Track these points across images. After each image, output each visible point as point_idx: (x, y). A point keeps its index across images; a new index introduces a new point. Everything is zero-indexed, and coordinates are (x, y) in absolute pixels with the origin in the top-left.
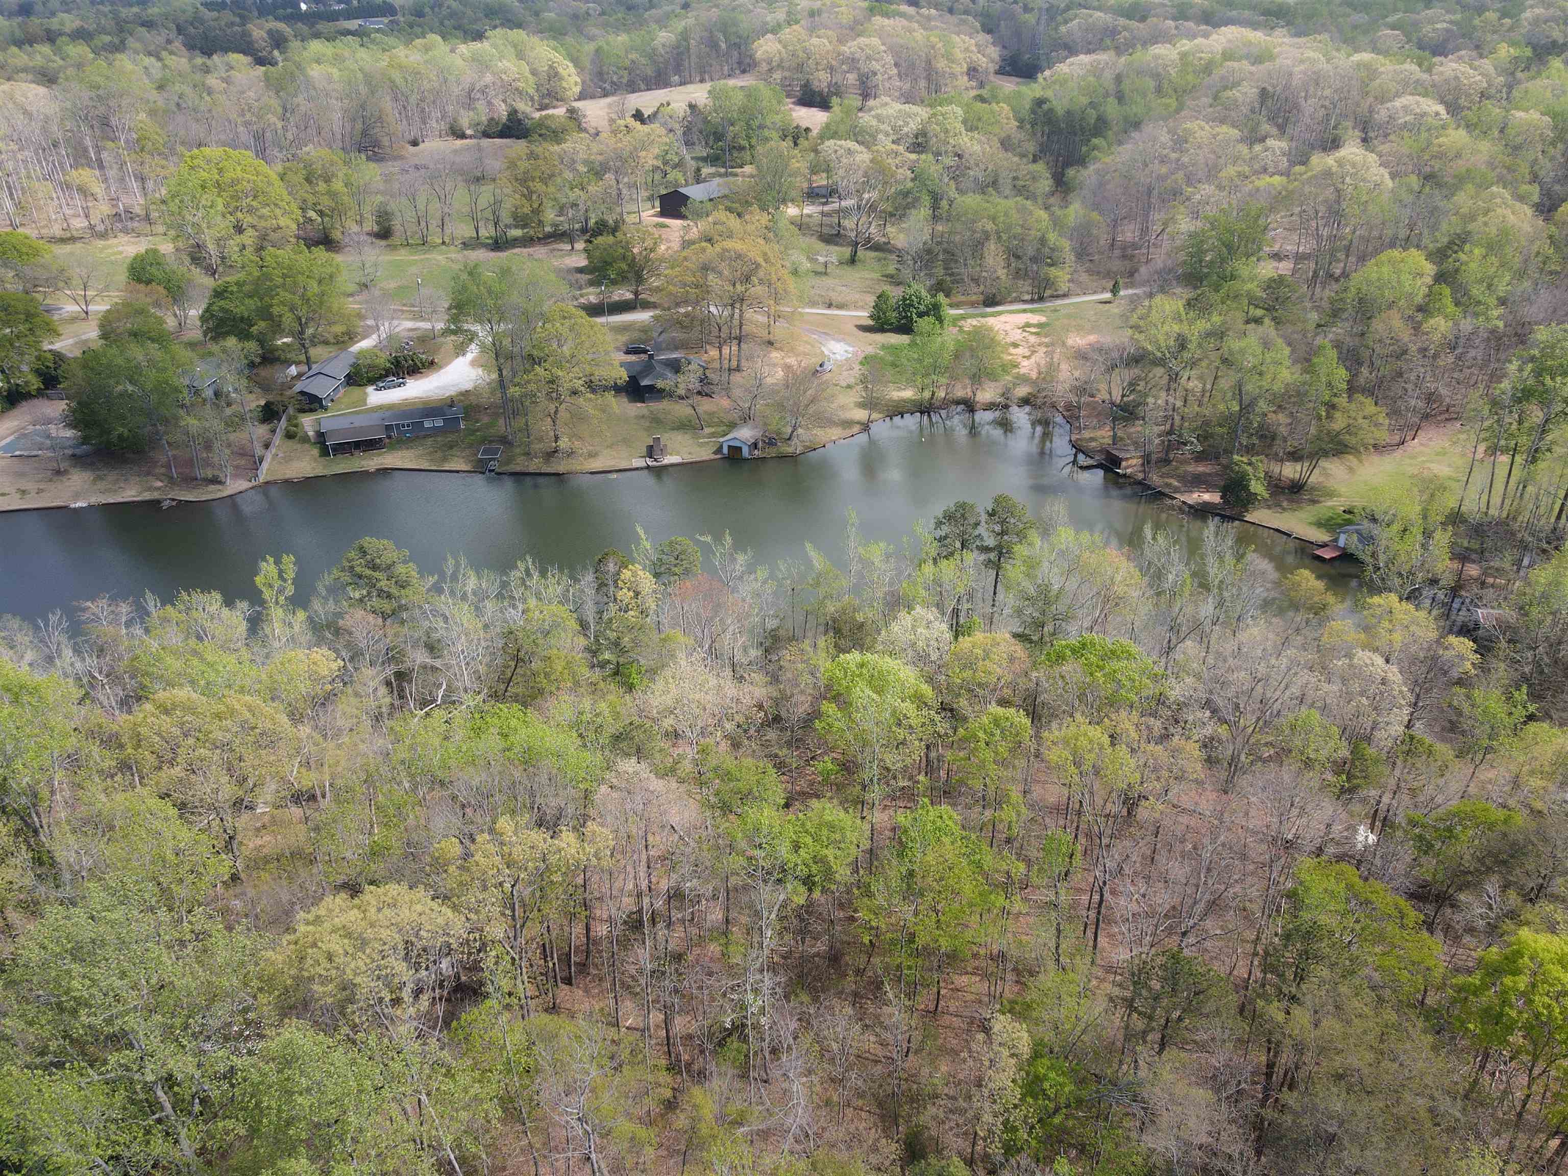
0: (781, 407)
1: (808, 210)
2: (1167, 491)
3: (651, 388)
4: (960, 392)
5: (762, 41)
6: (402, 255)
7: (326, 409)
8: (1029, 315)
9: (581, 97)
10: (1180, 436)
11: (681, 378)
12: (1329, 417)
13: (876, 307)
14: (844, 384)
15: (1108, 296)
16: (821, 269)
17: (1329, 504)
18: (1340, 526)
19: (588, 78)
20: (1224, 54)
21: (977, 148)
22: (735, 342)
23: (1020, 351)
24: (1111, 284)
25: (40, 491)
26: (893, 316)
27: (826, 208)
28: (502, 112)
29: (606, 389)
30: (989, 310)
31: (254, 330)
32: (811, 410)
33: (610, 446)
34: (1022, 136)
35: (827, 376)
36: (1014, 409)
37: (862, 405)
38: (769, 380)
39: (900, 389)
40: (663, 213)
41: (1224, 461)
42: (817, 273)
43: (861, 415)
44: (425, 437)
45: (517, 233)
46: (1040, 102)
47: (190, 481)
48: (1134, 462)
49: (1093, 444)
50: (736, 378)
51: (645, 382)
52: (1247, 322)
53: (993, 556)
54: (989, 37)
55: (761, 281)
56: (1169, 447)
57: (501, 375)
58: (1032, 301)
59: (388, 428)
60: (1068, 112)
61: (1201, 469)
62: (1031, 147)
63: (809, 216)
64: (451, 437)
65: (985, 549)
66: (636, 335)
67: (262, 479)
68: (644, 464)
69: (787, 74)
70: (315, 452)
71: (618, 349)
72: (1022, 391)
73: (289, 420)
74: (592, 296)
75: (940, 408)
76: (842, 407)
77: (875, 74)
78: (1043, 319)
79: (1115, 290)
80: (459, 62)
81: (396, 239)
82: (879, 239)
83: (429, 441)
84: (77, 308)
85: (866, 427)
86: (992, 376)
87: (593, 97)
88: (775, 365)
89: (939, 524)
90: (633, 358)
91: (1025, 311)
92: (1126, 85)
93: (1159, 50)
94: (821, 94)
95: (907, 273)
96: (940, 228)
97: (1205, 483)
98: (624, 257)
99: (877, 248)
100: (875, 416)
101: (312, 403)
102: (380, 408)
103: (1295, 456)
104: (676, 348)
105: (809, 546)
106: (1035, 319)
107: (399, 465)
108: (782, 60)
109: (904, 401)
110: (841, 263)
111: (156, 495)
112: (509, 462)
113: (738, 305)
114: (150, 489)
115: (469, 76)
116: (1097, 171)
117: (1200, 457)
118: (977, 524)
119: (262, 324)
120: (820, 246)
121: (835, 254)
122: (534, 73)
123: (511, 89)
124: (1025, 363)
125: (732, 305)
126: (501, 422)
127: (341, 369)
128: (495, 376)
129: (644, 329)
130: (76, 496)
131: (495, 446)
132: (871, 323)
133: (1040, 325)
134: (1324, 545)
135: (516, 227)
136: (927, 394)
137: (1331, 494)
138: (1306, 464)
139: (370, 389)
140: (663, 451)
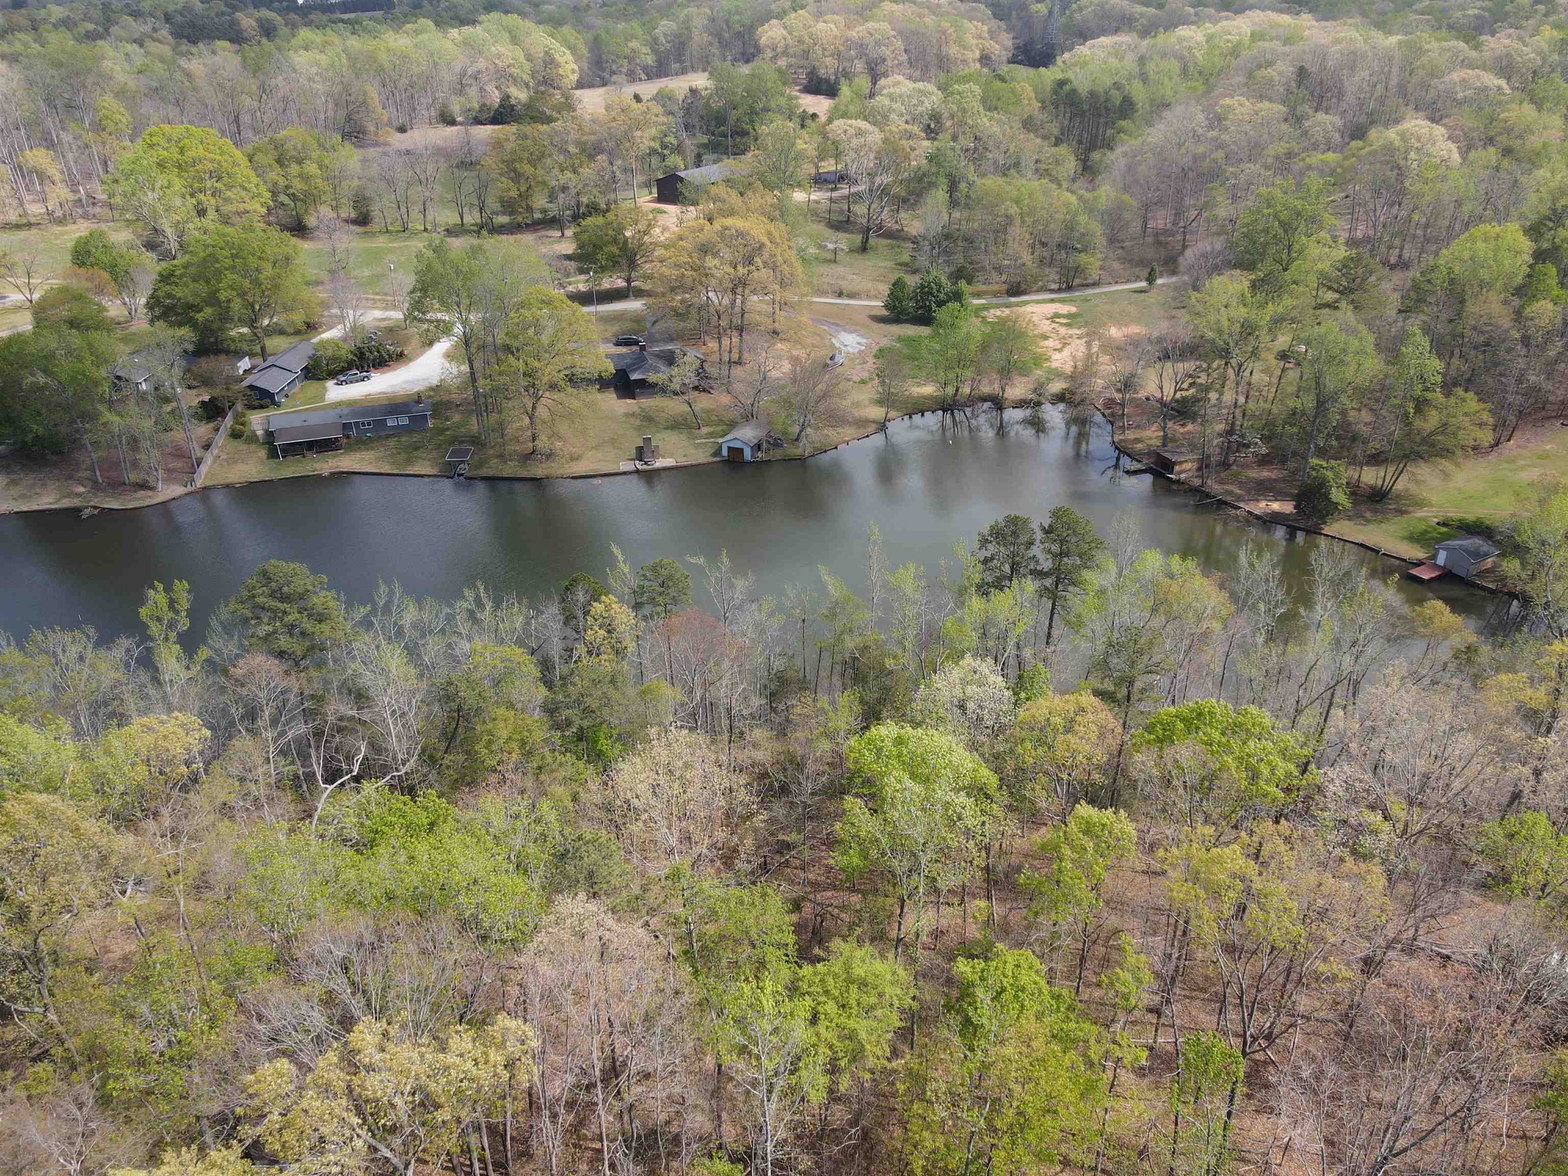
0: (787, 403)
1: (816, 195)
2: (1229, 499)
3: (642, 383)
4: (986, 388)
5: (766, 26)
6: (381, 242)
7: (278, 405)
8: (1058, 305)
9: (580, 85)
10: (1242, 436)
11: (675, 371)
12: (1419, 414)
13: (891, 294)
14: (858, 379)
15: (1144, 284)
16: (830, 256)
17: (1420, 514)
18: (1438, 541)
19: (585, 66)
20: (1252, 35)
21: (996, 129)
22: (735, 333)
23: (1050, 343)
24: (1145, 273)
26: (910, 305)
27: (835, 194)
28: (495, 98)
29: (589, 382)
30: (1013, 299)
31: (200, 317)
32: (822, 407)
33: (596, 448)
34: (1044, 117)
35: (839, 370)
36: (1047, 407)
37: (880, 402)
38: (774, 374)
39: (919, 385)
40: (661, 199)
41: (1295, 465)
42: (826, 261)
43: (877, 413)
44: (388, 437)
45: (503, 219)
46: (1061, 83)
47: (118, 486)
48: (1188, 466)
49: (1139, 446)
50: (737, 371)
51: (635, 376)
52: (1318, 307)
53: (1049, 582)
54: (1003, 25)
55: (766, 265)
56: (1227, 449)
57: (471, 367)
58: (1060, 290)
59: (346, 426)
60: (1092, 94)
61: (1265, 474)
62: (1054, 129)
63: (817, 202)
64: (416, 438)
65: (1039, 574)
66: (628, 325)
67: (199, 483)
68: (632, 468)
69: (793, 60)
70: (263, 453)
71: (606, 340)
72: (1057, 387)
73: (237, 416)
74: (580, 284)
75: (965, 405)
76: (857, 405)
77: (884, 60)
78: (1073, 309)
79: (1151, 279)
80: (448, 45)
81: (375, 227)
82: (890, 224)
83: (392, 442)
84: (20, 297)
85: (882, 427)
86: (1024, 371)
87: (591, 86)
88: (780, 358)
89: (984, 542)
90: (623, 350)
91: (1052, 301)
92: (1151, 67)
93: (1183, 31)
94: (827, 81)
95: (923, 260)
96: (957, 215)
97: (1271, 490)
98: (615, 241)
99: (889, 235)
100: (892, 414)
101: (263, 398)
102: (340, 404)
103: (1376, 459)
104: (671, 339)
105: (823, 570)
106: (1064, 309)
107: (357, 468)
108: (787, 46)
109: (925, 397)
110: (851, 251)
111: (76, 502)
112: (480, 465)
113: (739, 290)
114: (70, 495)
115: (460, 61)
116: (1125, 154)
117: (1264, 461)
118: (1030, 543)
119: (209, 311)
120: (828, 232)
121: (843, 241)
122: (529, 58)
123: (503, 76)
124: (1057, 356)
125: (734, 291)
126: (474, 421)
127: (298, 362)
128: (465, 368)
129: (637, 319)
131: (465, 446)
132: (885, 313)
133: (1069, 316)
134: (1419, 564)
135: (504, 213)
136: (950, 390)
137: (1420, 504)
138: (1391, 469)
139: (330, 384)
140: (654, 453)
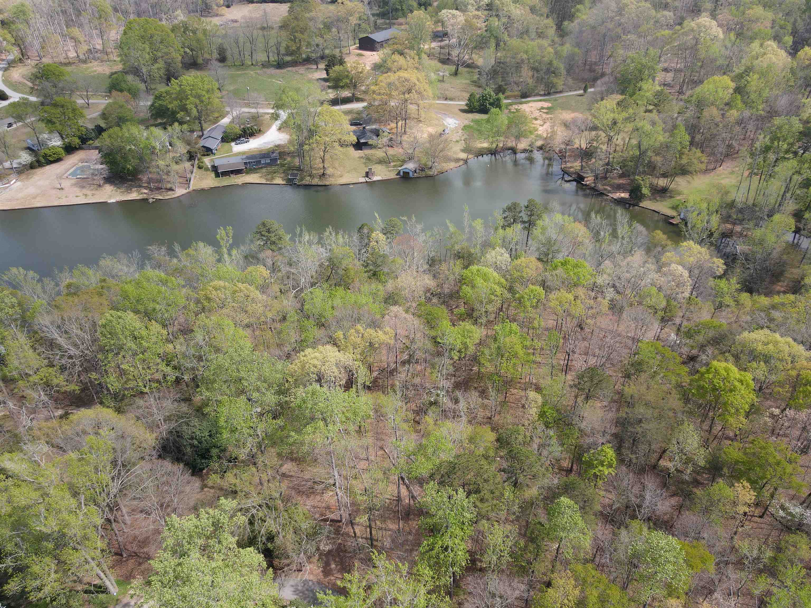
0: (426, 153)
1: (434, 45)
2: (605, 192)
3: (366, 144)
4: (511, 143)
6: (233, 71)
7: (214, 154)
8: (543, 103)
10: (612, 166)
11: (380, 139)
12: (680, 158)
13: (469, 100)
14: (454, 140)
15: (581, 92)
16: (441, 79)
17: (678, 198)
21: (518, 12)
23: (538, 122)
24: (584, 86)
25: (93, 195)
26: (476, 104)
27: (443, 44)
30: (523, 100)
32: (441, 155)
33: (348, 172)
34: (541, 5)
35: (447, 136)
36: (535, 152)
37: (463, 151)
38: (421, 140)
39: (481, 143)
40: (361, 48)
41: (632, 177)
42: (439, 81)
43: (463, 156)
44: (262, 168)
45: (288, 58)
47: (160, 190)
48: (590, 178)
49: (572, 170)
50: (405, 138)
51: (363, 141)
52: (645, 112)
53: (527, 225)
55: (416, 91)
56: (607, 171)
58: (544, 95)
59: (245, 163)
61: (621, 181)
62: (545, 10)
63: (434, 48)
64: (274, 168)
65: (524, 222)
66: (355, 115)
67: (191, 188)
68: (365, 181)
70: (213, 175)
71: (348, 123)
72: (539, 143)
73: (199, 160)
74: (332, 94)
75: (500, 152)
76: (455, 152)
78: (550, 105)
79: (585, 89)
81: (229, 63)
82: (469, 61)
83: (264, 170)
84: (84, 102)
85: (466, 161)
86: (526, 137)
88: (423, 131)
89: (504, 211)
90: (355, 128)
91: (541, 101)
95: (483, 81)
96: (499, 54)
97: (622, 188)
98: (347, 76)
99: (468, 66)
100: (470, 156)
101: (208, 151)
102: (239, 153)
103: (664, 175)
104: (376, 123)
106: (546, 105)
107: (252, 181)
109: (483, 148)
110: (451, 75)
111: (145, 196)
112: (302, 179)
113: (405, 103)
114: (142, 194)
116: (578, 24)
117: (622, 176)
118: (520, 212)
119: (182, 113)
120: (440, 66)
121: (447, 70)
124: (541, 128)
126: (297, 160)
127: (219, 134)
129: (359, 113)
130: (110, 197)
131: (295, 172)
132: (466, 108)
133: (548, 108)
134: (674, 218)
135: (288, 55)
136: (494, 146)
137: (679, 194)
138: (669, 179)
139: (233, 144)
140: (373, 174)
